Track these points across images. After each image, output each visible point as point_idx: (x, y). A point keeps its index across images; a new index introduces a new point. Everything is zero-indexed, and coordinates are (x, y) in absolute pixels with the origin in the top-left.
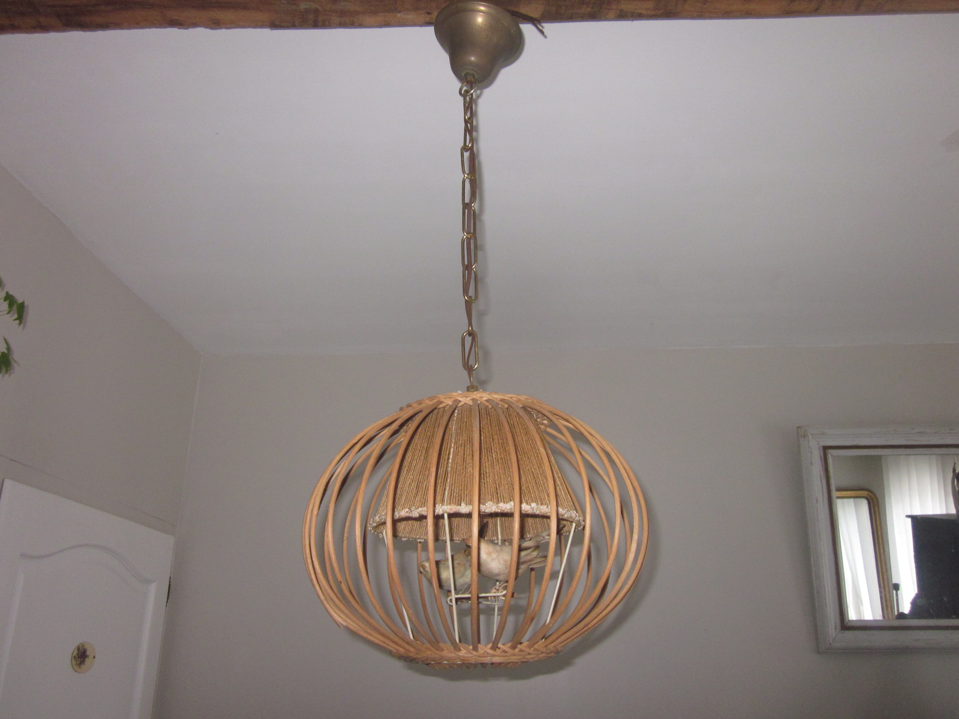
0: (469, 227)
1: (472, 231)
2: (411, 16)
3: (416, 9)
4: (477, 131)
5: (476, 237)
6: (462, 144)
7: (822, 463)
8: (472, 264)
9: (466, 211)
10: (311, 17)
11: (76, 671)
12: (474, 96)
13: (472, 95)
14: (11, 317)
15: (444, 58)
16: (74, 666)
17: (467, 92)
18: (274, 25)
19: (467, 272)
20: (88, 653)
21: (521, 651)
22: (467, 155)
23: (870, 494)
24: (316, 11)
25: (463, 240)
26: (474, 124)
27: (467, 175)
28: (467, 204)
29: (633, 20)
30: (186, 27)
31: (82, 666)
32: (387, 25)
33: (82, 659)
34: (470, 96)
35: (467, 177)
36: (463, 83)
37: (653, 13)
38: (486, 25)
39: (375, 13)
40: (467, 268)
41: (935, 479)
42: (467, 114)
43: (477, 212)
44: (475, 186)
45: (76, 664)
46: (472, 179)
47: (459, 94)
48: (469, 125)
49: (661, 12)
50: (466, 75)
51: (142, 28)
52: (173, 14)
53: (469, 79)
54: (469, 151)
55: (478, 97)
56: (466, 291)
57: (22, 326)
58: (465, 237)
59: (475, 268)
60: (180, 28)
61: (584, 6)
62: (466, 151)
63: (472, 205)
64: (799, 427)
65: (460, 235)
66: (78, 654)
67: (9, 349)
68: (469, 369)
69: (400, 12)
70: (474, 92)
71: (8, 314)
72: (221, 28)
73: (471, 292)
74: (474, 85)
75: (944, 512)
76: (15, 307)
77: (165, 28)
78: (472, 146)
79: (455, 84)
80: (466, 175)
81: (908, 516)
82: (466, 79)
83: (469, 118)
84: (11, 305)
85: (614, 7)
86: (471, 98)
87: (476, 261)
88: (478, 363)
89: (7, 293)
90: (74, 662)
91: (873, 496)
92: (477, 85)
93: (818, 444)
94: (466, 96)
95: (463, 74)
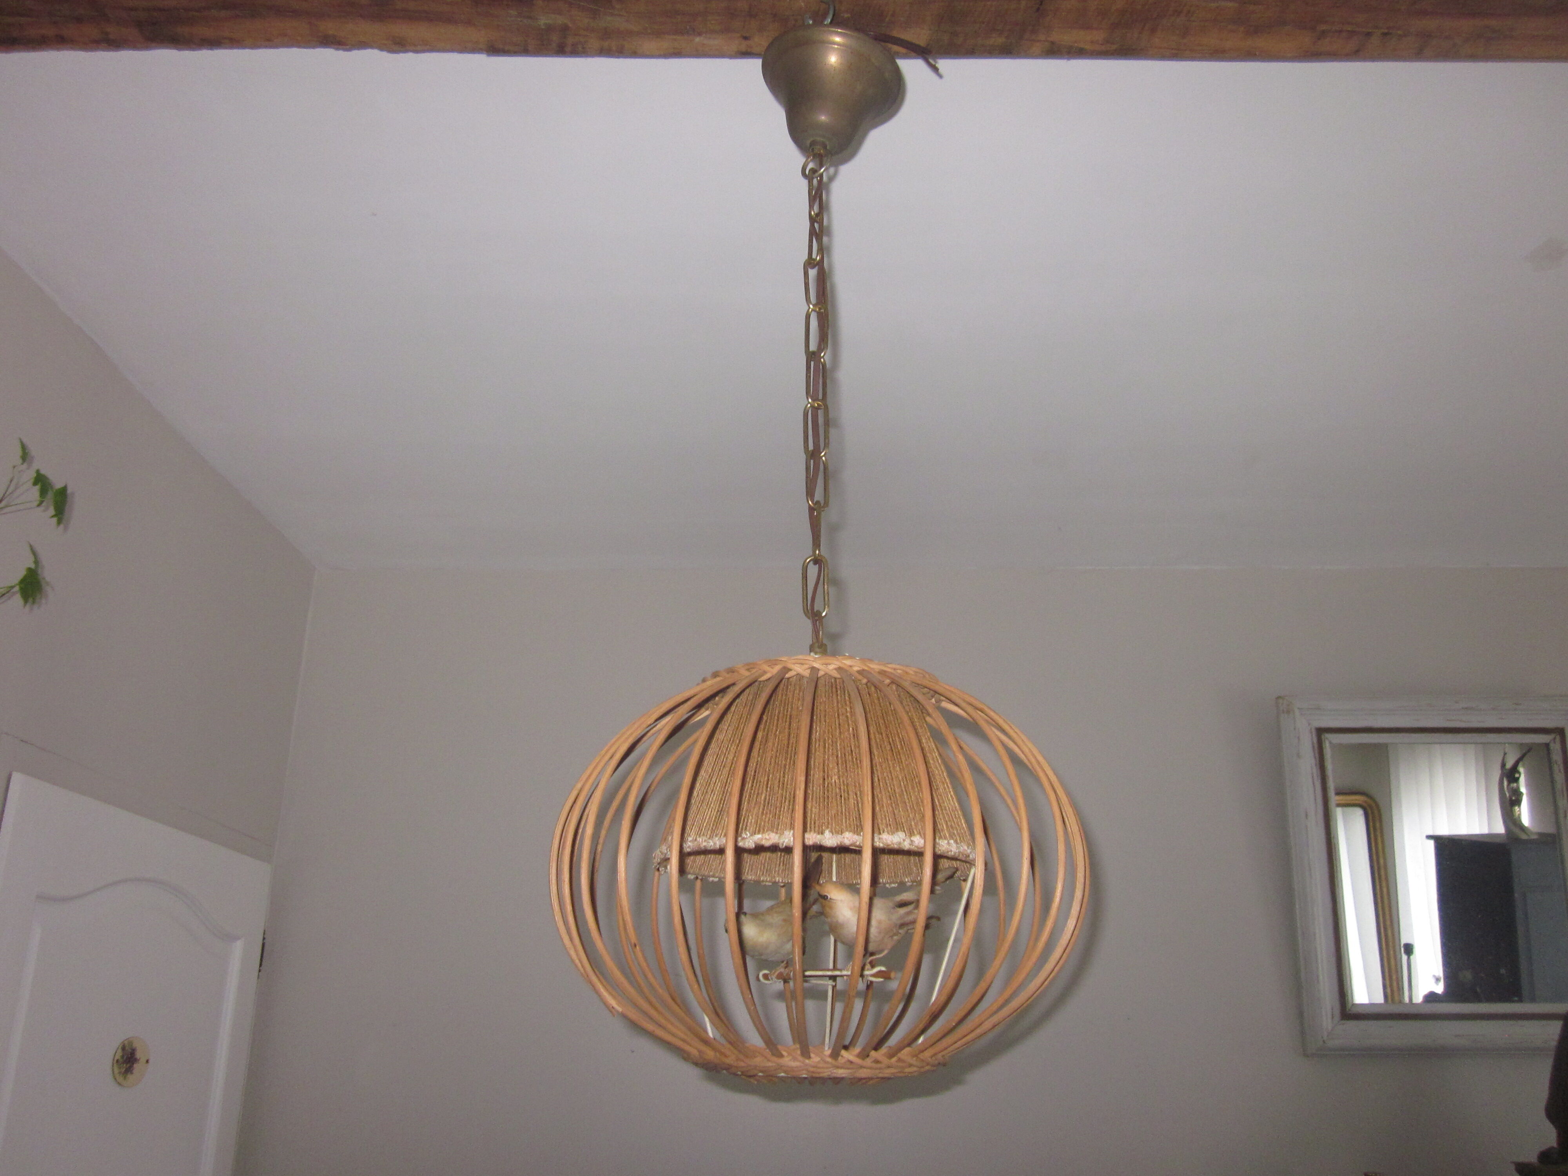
0: (816, 390)
1: (820, 397)
2: (716, 42)
3: (726, 30)
4: (829, 234)
5: (827, 406)
6: (806, 257)
7: (1315, 754)
8: (820, 449)
9: (812, 363)
10: (555, 38)
11: (119, 1084)
12: (825, 179)
13: (821, 176)
14: (44, 511)
15: (777, 114)
16: (117, 1076)
17: (813, 171)
18: (494, 50)
19: (812, 461)
20: (138, 1055)
21: (877, 1061)
22: (813, 273)
23: (1369, 800)
24: (565, 29)
25: (806, 412)
26: (825, 223)
27: (813, 305)
28: (813, 353)
29: (1069, 59)
30: (348, 47)
31: (129, 1076)
32: (677, 54)
33: (128, 1065)
34: (819, 178)
35: (812, 310)
36: (808, 157)
37: (1103, 48)
38: (841, 64)
39: (658, 34)
40: (813, 455)
41: (1473, 777)
42: (813, 207)
43: (828, 365)
44: (826, 325)
45: (120, 1073)
46: (822, 313)
47: (801, 174)
48: (816, 225)
49: (1114, 47)
50: (813, 143)
51: (276, 46)
52: (329, 27)
53: (816, 151)
54: (817, 268)
55: (831, 179)
56: (810, 493)
57: (62, 526)
58: (809, 405)
59: (824, 456)
60: (337, 49)
61: (994, 35)
62: (813, 268)
63: (820, 355)
64: (1278, 698)
65: (803, 402)
66: (122, 1057)
67: (37, 562)
68: (815, 616)
69: (700, 34)
70: (824, 171)
71: (39, 505)
72: (406, 51)
73: (819, 495)
74: (825, 159)
75: (1485, 830)
76: (50, 495)
77: (314, 47)
78: (822, 258)
79: (795, 159)
80: (811, 306)
81: (1429, 837)
82: (813, 150)
83: (817, 215)
84: (43, 492)
85: (1042, 37)
86: (820, 182)
87: (827, 445)
88: (828, 607)
89: (38, 471)
90: (116, 1070)
91: (1374, 805)
92: (829, 160)
93: (1309, 724)
94: (813, 179)
95: (808, 142)
